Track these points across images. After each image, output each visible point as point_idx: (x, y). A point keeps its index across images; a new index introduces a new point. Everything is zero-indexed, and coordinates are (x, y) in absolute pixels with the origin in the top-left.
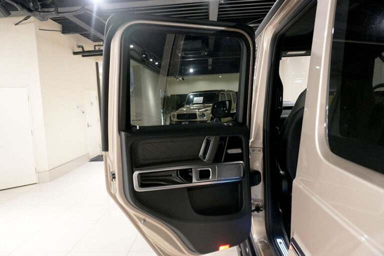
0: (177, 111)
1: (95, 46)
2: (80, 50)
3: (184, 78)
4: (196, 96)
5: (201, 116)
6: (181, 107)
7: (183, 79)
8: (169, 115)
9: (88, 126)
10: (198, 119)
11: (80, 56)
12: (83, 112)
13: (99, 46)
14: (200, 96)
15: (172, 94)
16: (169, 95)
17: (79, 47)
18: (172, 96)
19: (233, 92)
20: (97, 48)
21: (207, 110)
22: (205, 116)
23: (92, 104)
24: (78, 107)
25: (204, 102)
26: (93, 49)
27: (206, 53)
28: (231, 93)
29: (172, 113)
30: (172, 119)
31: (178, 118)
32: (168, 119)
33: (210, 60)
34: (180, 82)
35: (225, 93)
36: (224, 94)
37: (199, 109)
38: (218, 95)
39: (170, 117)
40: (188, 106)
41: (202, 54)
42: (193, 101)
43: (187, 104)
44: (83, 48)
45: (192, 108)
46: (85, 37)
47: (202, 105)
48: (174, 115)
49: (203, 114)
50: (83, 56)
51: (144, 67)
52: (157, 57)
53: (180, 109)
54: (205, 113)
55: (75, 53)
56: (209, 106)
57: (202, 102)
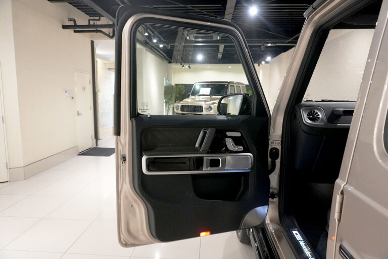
0: (181, 102)
1: (89, 20)
2: (72, 23)
3: (191, 66)
4: (203, 86)
5: (208, 109)
6: (185, 98)
7: (189, 67)
8: (172, 106)
9: (78, 114)
10: (204, 112)
11: (71, 31)
12: (73, 98)
13: (94, 20)
14: (208, 86)
15: (176, 83)
16: (173, 84)
17: (71, 20)
18: (176, 85)
19: (244, 84)
20: (92, 23)
21: (214, 103)
22: (212, 109)
23: (84, 88)
24: (66, 92)
25: (211, 94)
26: (87, 24)
27: (218, 38)
28: (241, 86)
29: (175, 104)
30: (175, 110)
31: (182, 110)
32: (171, 110)
33: (222, 47)
34: (186, 71)
35: (235, 85)
36: (233, 86)
37: (206, 101)
38: (227, 87)
39: (173, 108)
40: (193, 97)
41: (214, 39)
42: (199, 92)
43: (192, 95)
44: (75, 21)
45: (197, 99)
46: (78, 9)
47: (209, 97)
48: (178, 106)
49: (210, 107)
50: (75, 32)
51: (146, 50)
52: (162, 39)
53: (185, 100)
54: (212, 106)
55: (64, 27)
56: (217, 99)
57: (209, 94)
